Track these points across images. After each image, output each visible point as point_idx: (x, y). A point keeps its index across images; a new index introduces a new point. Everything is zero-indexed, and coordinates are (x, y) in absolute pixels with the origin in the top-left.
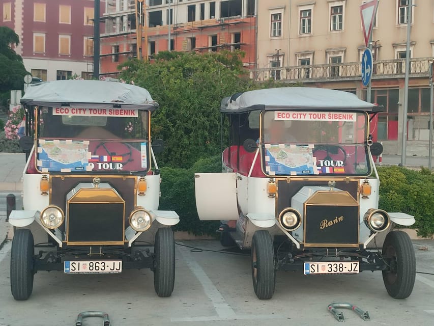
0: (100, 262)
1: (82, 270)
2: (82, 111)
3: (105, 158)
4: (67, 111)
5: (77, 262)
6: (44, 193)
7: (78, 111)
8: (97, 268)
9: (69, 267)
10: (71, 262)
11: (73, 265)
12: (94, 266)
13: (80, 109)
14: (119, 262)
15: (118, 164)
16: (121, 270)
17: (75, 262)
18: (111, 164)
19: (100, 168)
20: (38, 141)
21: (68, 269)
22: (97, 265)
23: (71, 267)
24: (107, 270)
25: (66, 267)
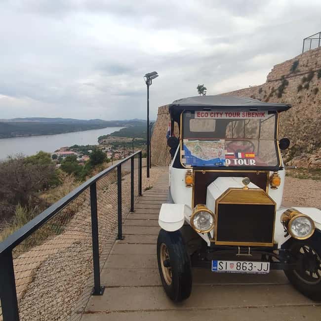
0: (248, 263)
1: (229, 269)
2: (219, 115)
3: (240, 155)
4: (206, 115)
5: (224, 262)
6: (188, 186)
7: (216, 115)
8: (244, 268)
9: (217, 266)
10: (219, 262)
11: (221, 264)
12: (241, 266)
13: (217, 114)
14: (267, 263)
15: (251, 160)
16: (268, 271)
17: (223, 262)
18: (245, 160)
19: (236, 163)
20: (182, 141)
21: (215, 268)
22: (244, 265)
23: (219, 266)
24: (255, 270)
25: (214, 266)
